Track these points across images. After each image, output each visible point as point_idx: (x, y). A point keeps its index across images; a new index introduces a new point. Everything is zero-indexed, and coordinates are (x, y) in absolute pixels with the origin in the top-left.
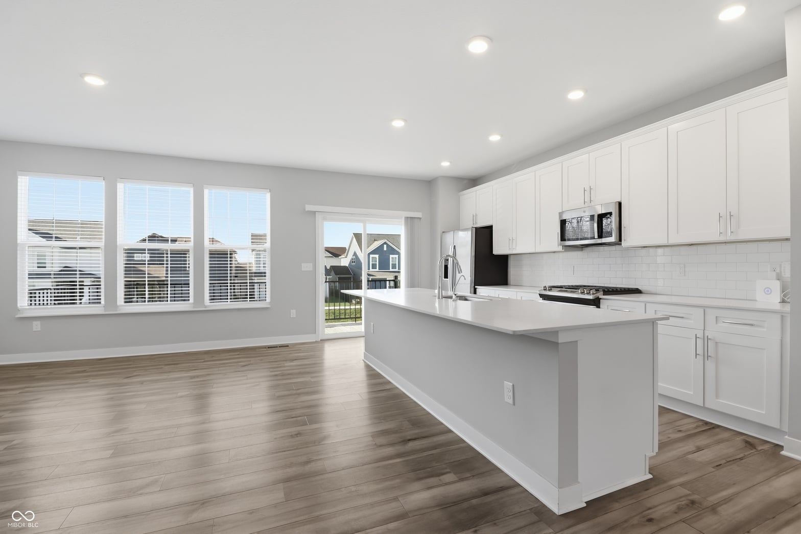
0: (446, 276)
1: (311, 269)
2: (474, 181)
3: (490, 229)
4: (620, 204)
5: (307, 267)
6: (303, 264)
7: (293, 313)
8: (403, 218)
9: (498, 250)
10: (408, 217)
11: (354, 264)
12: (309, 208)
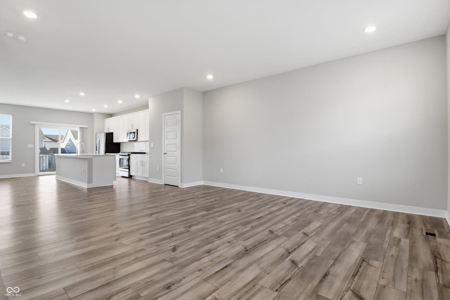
0: (96, 151)
1: (33, 147)
2: (111, 115)
3: (112, 133)
4: (137, 130)
5: (30, 146)
6: (28, 145)
7: (23, 165)
8: (79, 128)
9: (115, 141)
10: (81, 127)
11: (69, 147)
12: (31, 122)
